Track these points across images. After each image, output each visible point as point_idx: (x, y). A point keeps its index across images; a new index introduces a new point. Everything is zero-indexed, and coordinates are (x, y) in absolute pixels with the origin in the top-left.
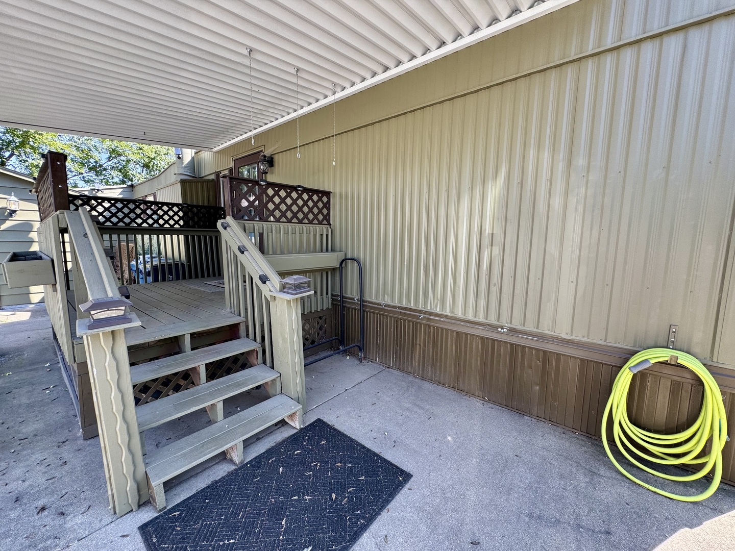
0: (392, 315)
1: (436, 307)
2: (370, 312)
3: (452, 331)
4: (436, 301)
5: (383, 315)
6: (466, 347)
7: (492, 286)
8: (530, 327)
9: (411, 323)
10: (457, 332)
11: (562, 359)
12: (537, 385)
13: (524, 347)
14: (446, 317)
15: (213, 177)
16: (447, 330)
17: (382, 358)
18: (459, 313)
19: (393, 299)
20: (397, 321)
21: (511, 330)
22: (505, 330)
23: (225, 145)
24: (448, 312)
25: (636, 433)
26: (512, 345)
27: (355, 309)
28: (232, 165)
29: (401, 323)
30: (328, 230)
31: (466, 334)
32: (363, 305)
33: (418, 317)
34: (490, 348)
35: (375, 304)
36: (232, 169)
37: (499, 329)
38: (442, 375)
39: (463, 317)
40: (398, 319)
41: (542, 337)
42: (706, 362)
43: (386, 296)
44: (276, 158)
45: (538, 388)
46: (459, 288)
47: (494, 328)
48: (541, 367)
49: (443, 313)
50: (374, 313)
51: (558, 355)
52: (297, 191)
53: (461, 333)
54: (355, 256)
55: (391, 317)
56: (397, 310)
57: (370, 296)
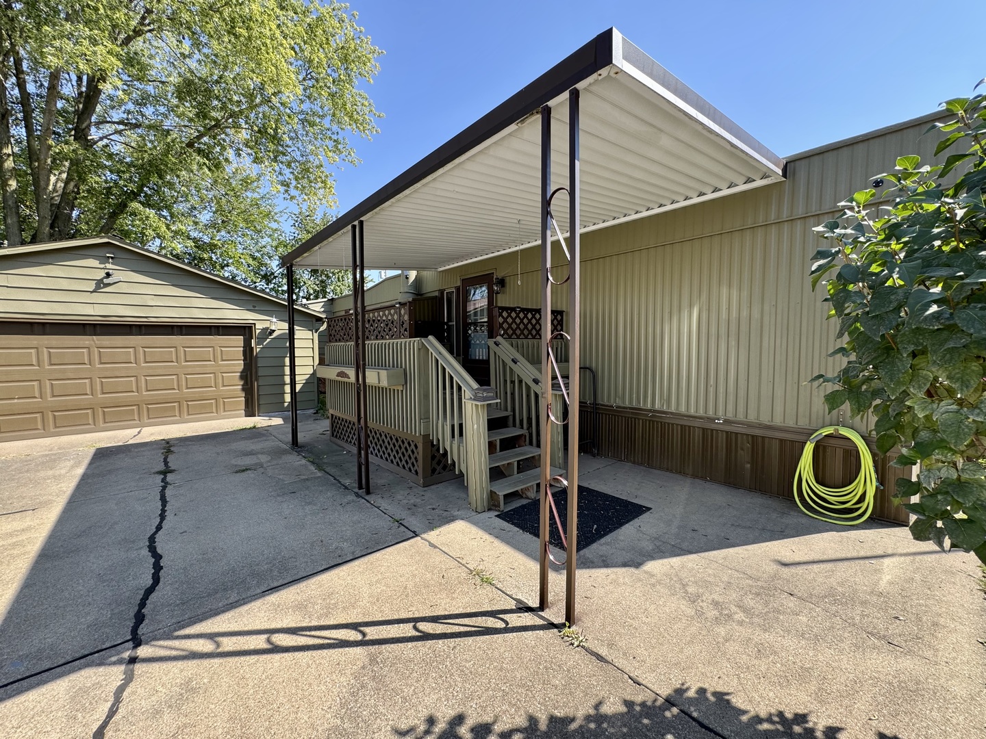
0: (623, 415)
1: (663, 405)
2: (602, 414)
3: (677, 425)
4: (662, 401)
5: (615, 415)
6: (689, 437)
7: (709, 386)
8: (741, 417)
9: (641, 421)
10: (681, 426)
11: (767, 440)
12: (748, 463)
13: (737, 434)
14: (672, 413)
15: (437, 294)
16: (673, 424)
17: (614, 453)
18: (683, 409)
19: (624, 402)
20: (628, 420)
21: (726, 421)
22: (721, 421)
23: (452, 266)
24: (673, 409)
25: (820, 490)
26: (727, 432)
27: (587, 412)
28: (459, 283)
29: (632, 421)
30: (562, 344)
31: (689, 427)
32: (596, 408)
33: (647, 415)
34: (709, 437)
35: (607, 406)
36: (459, 288)
37: (716, 421)
38: (670, 463)
39: (686, 413)
40: (628, 418)
41: (750, 425)
42: (863, 434)
43: (617, 399)
44: (507, 280)
45: (749, 465)
46: (682, 389)
47: (712, 420)
48: (750, 450)
49: (670, 411)
50: (606, 414)
51: (763, 437)
52: (515, 311)
53: (685, 426)
54: (588, 366)
55: (622, 417)
56: (628, 410)
57: (603, 399)
